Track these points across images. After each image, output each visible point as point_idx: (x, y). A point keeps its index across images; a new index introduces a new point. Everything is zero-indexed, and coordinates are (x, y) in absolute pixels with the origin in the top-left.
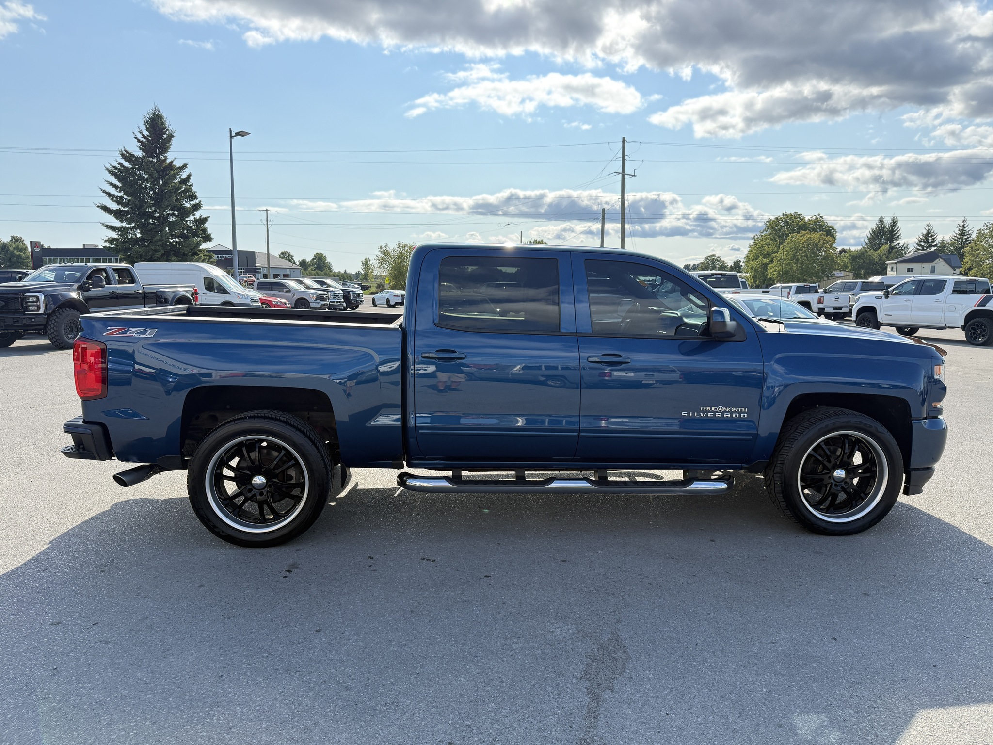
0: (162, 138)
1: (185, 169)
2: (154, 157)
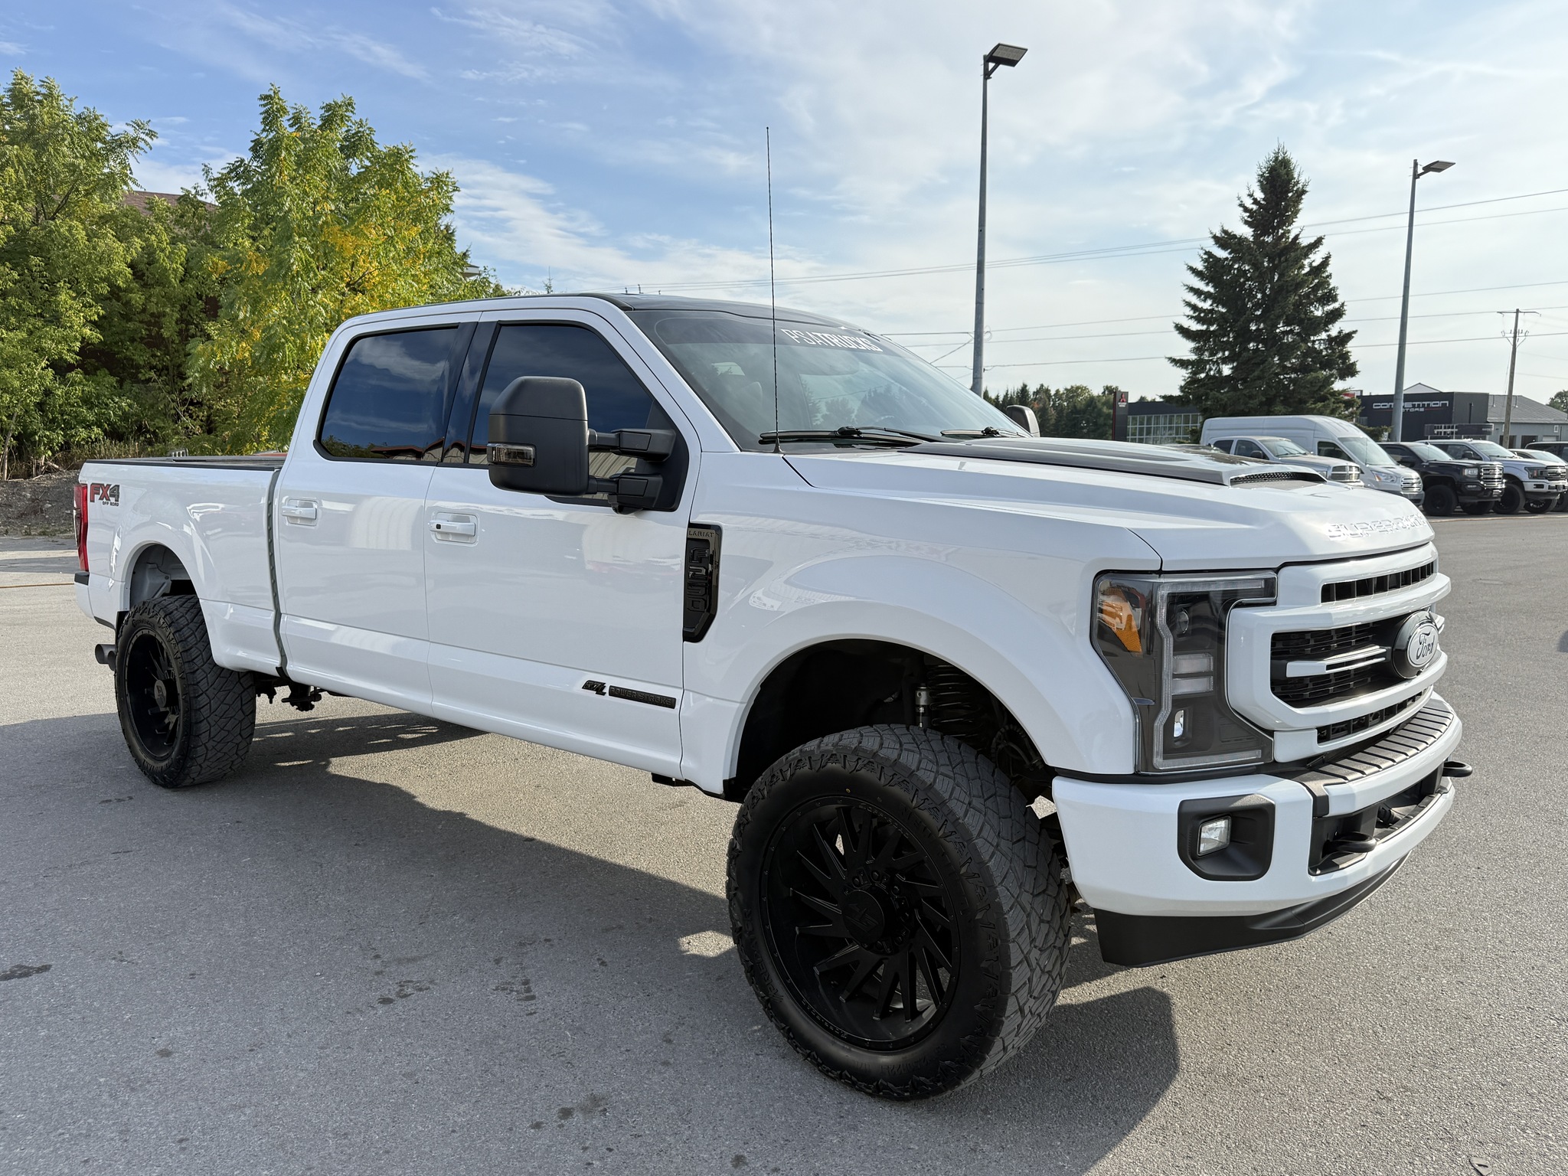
1: (1318, 247)
2: (1267, 234)
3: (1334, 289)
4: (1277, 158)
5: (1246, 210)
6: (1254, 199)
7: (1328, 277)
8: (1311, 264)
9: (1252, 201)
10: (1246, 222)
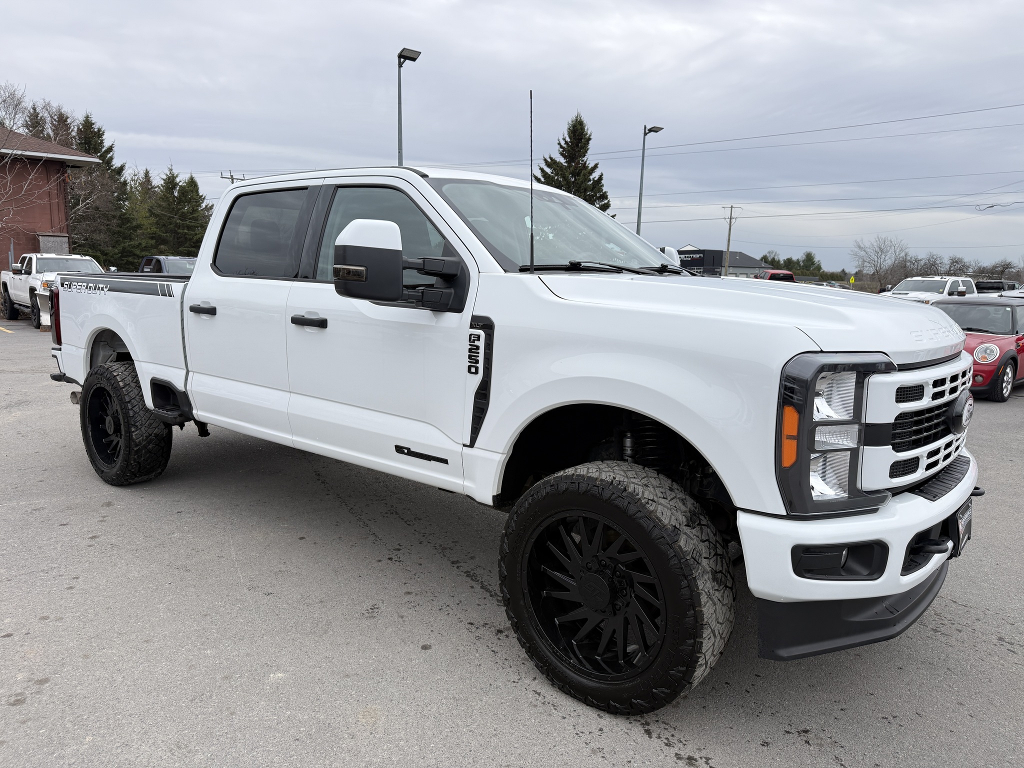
0: (581, 141)
1: (596, 169)
3: (605, 192)
4: (577, 120)
5: (561, 147)
6: (565, 141)
7: (601, 186)
8: (593, 179)
9: (564, 143)
10: (562, 154)
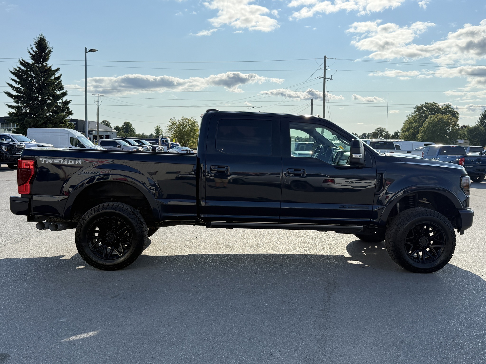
0: (44, 52)
1: (58, 71)
2: (39, 64)
4: (41, 38)
6: (33, 51)
7: (61, 81)
10: (31, 58)
